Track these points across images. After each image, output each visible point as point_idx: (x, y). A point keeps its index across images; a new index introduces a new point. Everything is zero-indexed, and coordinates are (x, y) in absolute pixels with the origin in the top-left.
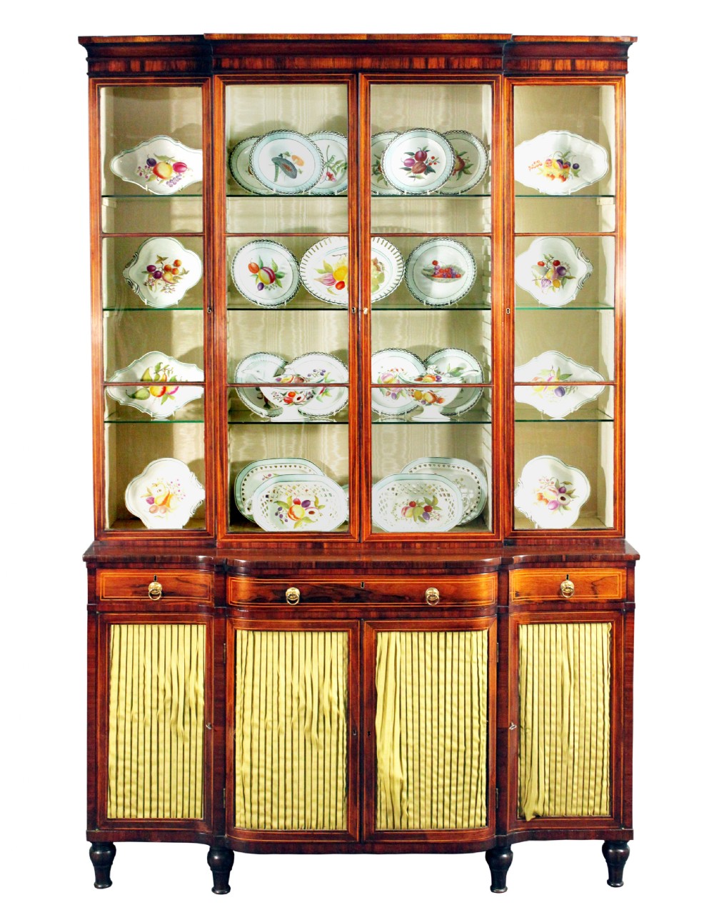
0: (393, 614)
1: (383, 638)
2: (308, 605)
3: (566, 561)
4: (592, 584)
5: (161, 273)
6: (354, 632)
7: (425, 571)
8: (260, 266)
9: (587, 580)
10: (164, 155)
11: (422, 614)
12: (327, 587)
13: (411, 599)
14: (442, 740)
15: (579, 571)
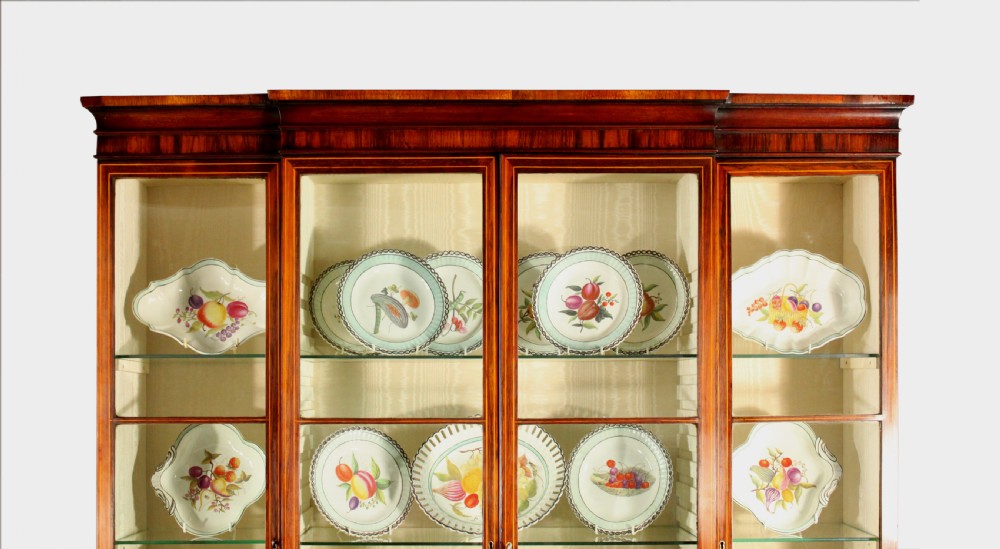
5: (210, 479)
8: (353, 470)
10: (214, 290)
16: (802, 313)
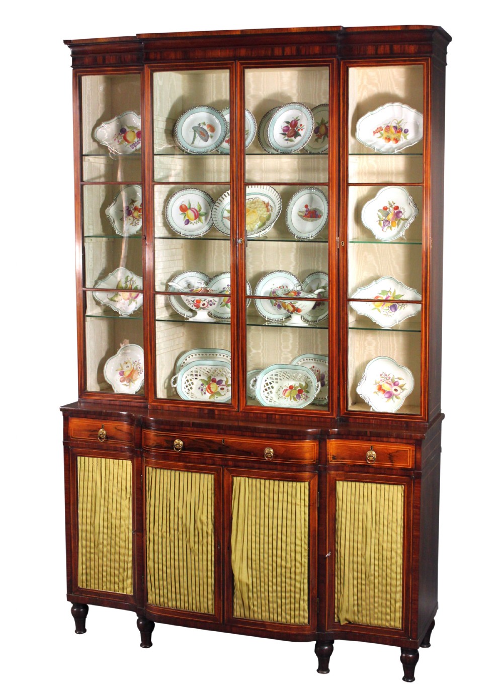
0: (243, 464)
1: (237, 480)
2: (188, 453)
3: (370, 436)
4: (389, 454)
5: (132, 211)
6: (218, 475)
7: (264, 435)
8: (188, 207)
9: (386, 451)
10: (132, 125)
11: (262, 466)
12: (201, 441)
13: (256, 455)
14: (275, 558)
15: (380, 444)
16: (399, 134)
